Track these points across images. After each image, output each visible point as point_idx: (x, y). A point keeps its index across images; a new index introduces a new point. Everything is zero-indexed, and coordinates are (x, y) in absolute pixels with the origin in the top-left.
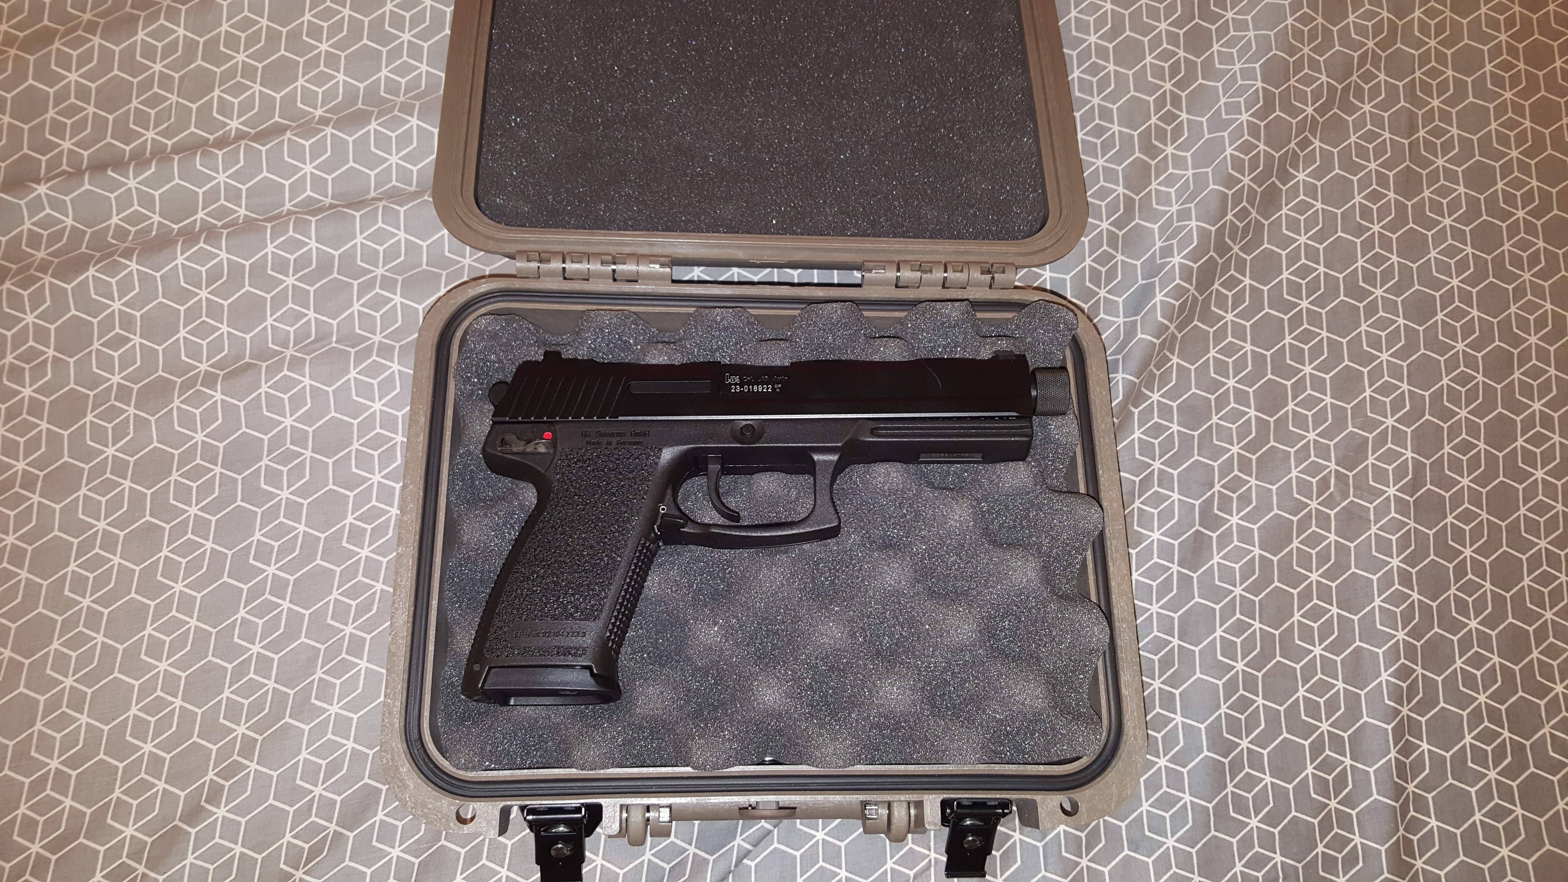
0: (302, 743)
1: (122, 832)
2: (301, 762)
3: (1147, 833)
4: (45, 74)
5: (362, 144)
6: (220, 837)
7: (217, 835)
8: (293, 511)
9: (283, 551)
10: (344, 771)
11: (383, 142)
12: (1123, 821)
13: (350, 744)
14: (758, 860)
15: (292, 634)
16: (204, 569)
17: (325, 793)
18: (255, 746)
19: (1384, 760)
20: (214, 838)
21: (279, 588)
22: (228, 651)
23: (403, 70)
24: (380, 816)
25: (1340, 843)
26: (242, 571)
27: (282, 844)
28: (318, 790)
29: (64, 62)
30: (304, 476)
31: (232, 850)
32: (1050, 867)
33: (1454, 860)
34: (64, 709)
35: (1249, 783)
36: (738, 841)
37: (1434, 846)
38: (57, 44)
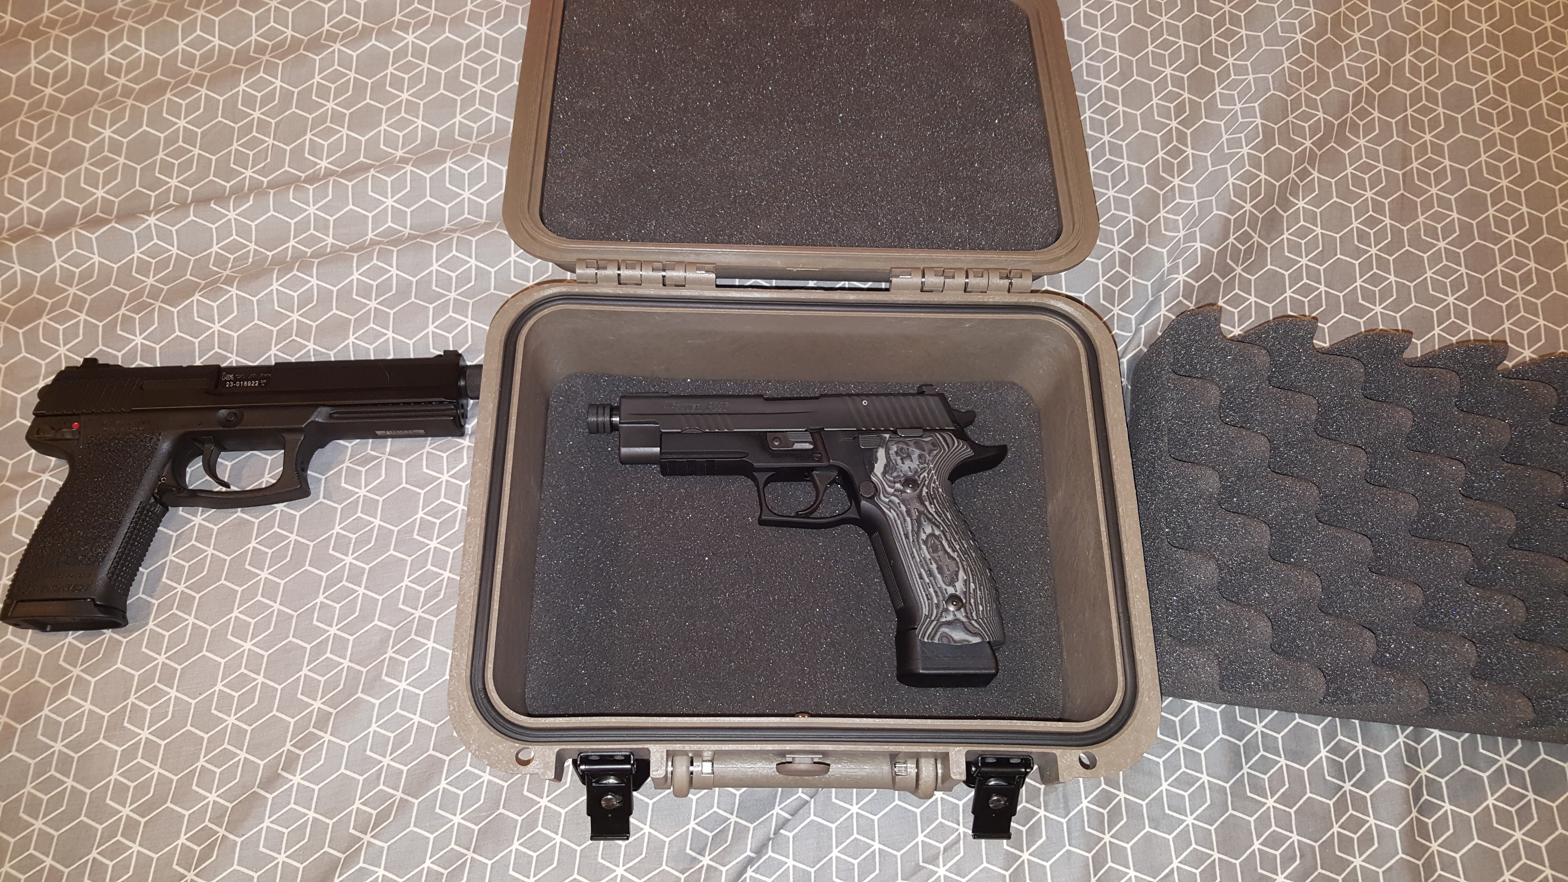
0: (372, 717)
1: (206, 798)
2: (371, 735)
3: (1167, 811)
4: (156, 121)
5: (438, 180)
6: (295, 803)
7: (292, 801)
8: (370, 506)
9: (359, 543)
10: (411, 743)
11: (457, 179)
12: (1143, 800)
13: (416, 719)
14: (796, 831)
15: (366, 617)
16: (288, 559)
17: (392, 763)
18: (329, 719)
19: (1394, 745)
20: (289, 804)
21: (355, 576)
22: (308, 632)
23: (475, 116)
24: (443, 784)
25: (1355, 824)
26: (322, 560)
27: (352, 811)
28: (386, 761)
29: (175, 110)
30: (380, 476)
31: (305, 815)
32: (1073, 842)
33: (1469, 843)
34: (156, 683)
35: (1265, 765)
36: (777, 810)
37: (1449, 830)
38: (168, 95)
